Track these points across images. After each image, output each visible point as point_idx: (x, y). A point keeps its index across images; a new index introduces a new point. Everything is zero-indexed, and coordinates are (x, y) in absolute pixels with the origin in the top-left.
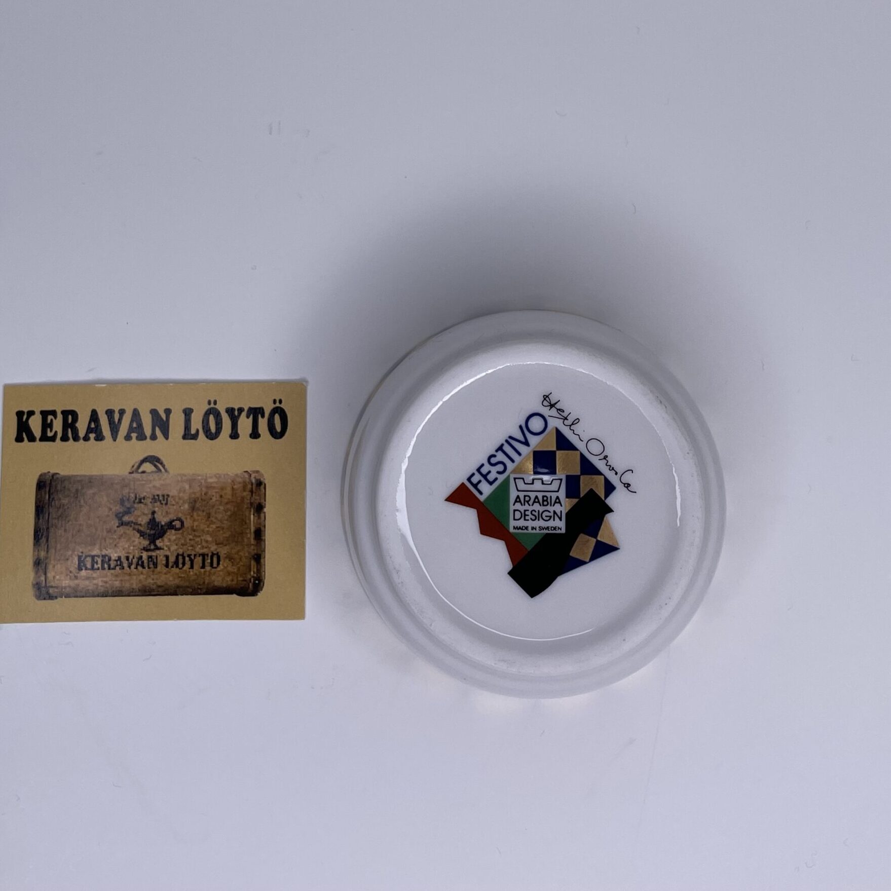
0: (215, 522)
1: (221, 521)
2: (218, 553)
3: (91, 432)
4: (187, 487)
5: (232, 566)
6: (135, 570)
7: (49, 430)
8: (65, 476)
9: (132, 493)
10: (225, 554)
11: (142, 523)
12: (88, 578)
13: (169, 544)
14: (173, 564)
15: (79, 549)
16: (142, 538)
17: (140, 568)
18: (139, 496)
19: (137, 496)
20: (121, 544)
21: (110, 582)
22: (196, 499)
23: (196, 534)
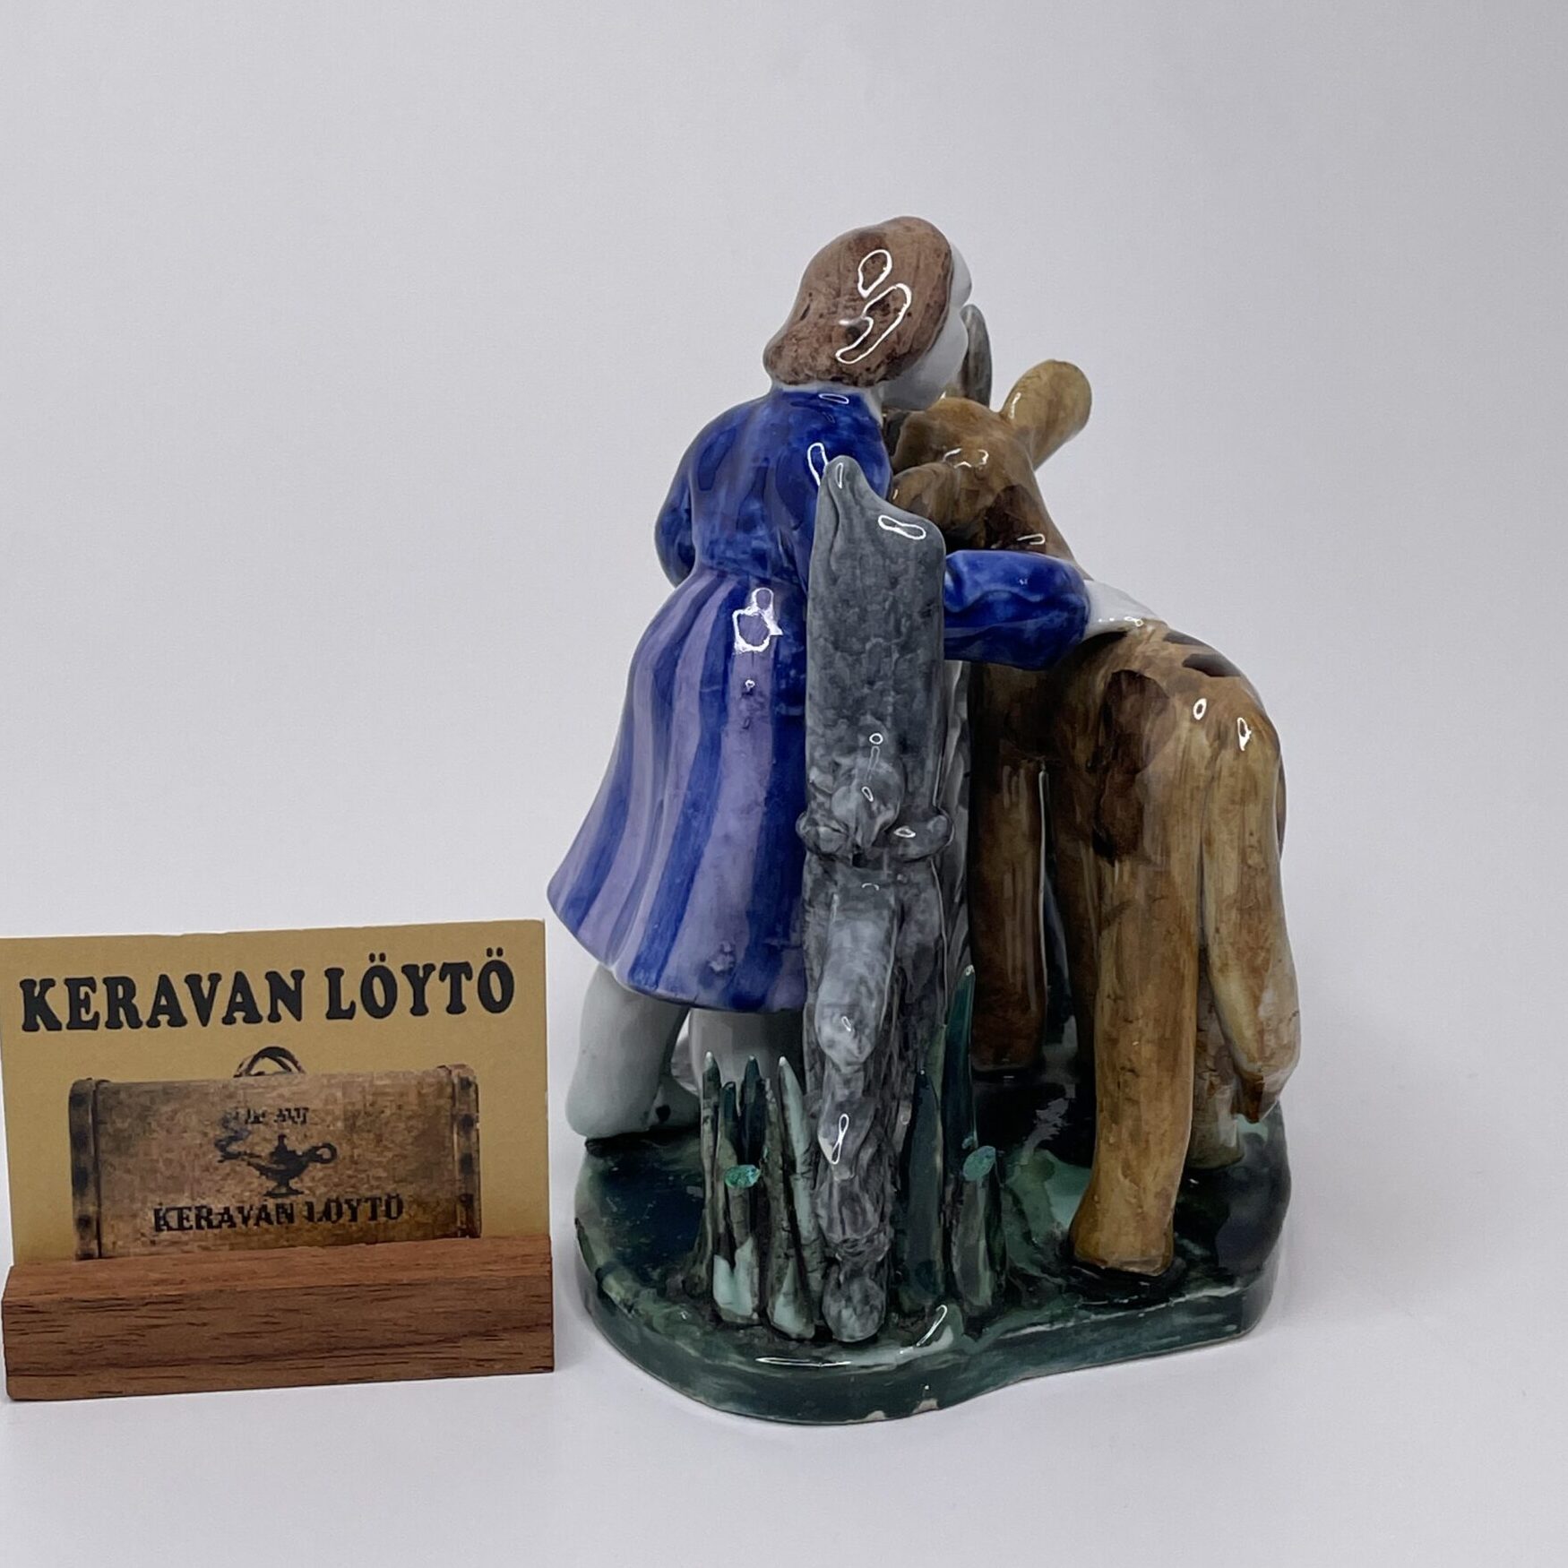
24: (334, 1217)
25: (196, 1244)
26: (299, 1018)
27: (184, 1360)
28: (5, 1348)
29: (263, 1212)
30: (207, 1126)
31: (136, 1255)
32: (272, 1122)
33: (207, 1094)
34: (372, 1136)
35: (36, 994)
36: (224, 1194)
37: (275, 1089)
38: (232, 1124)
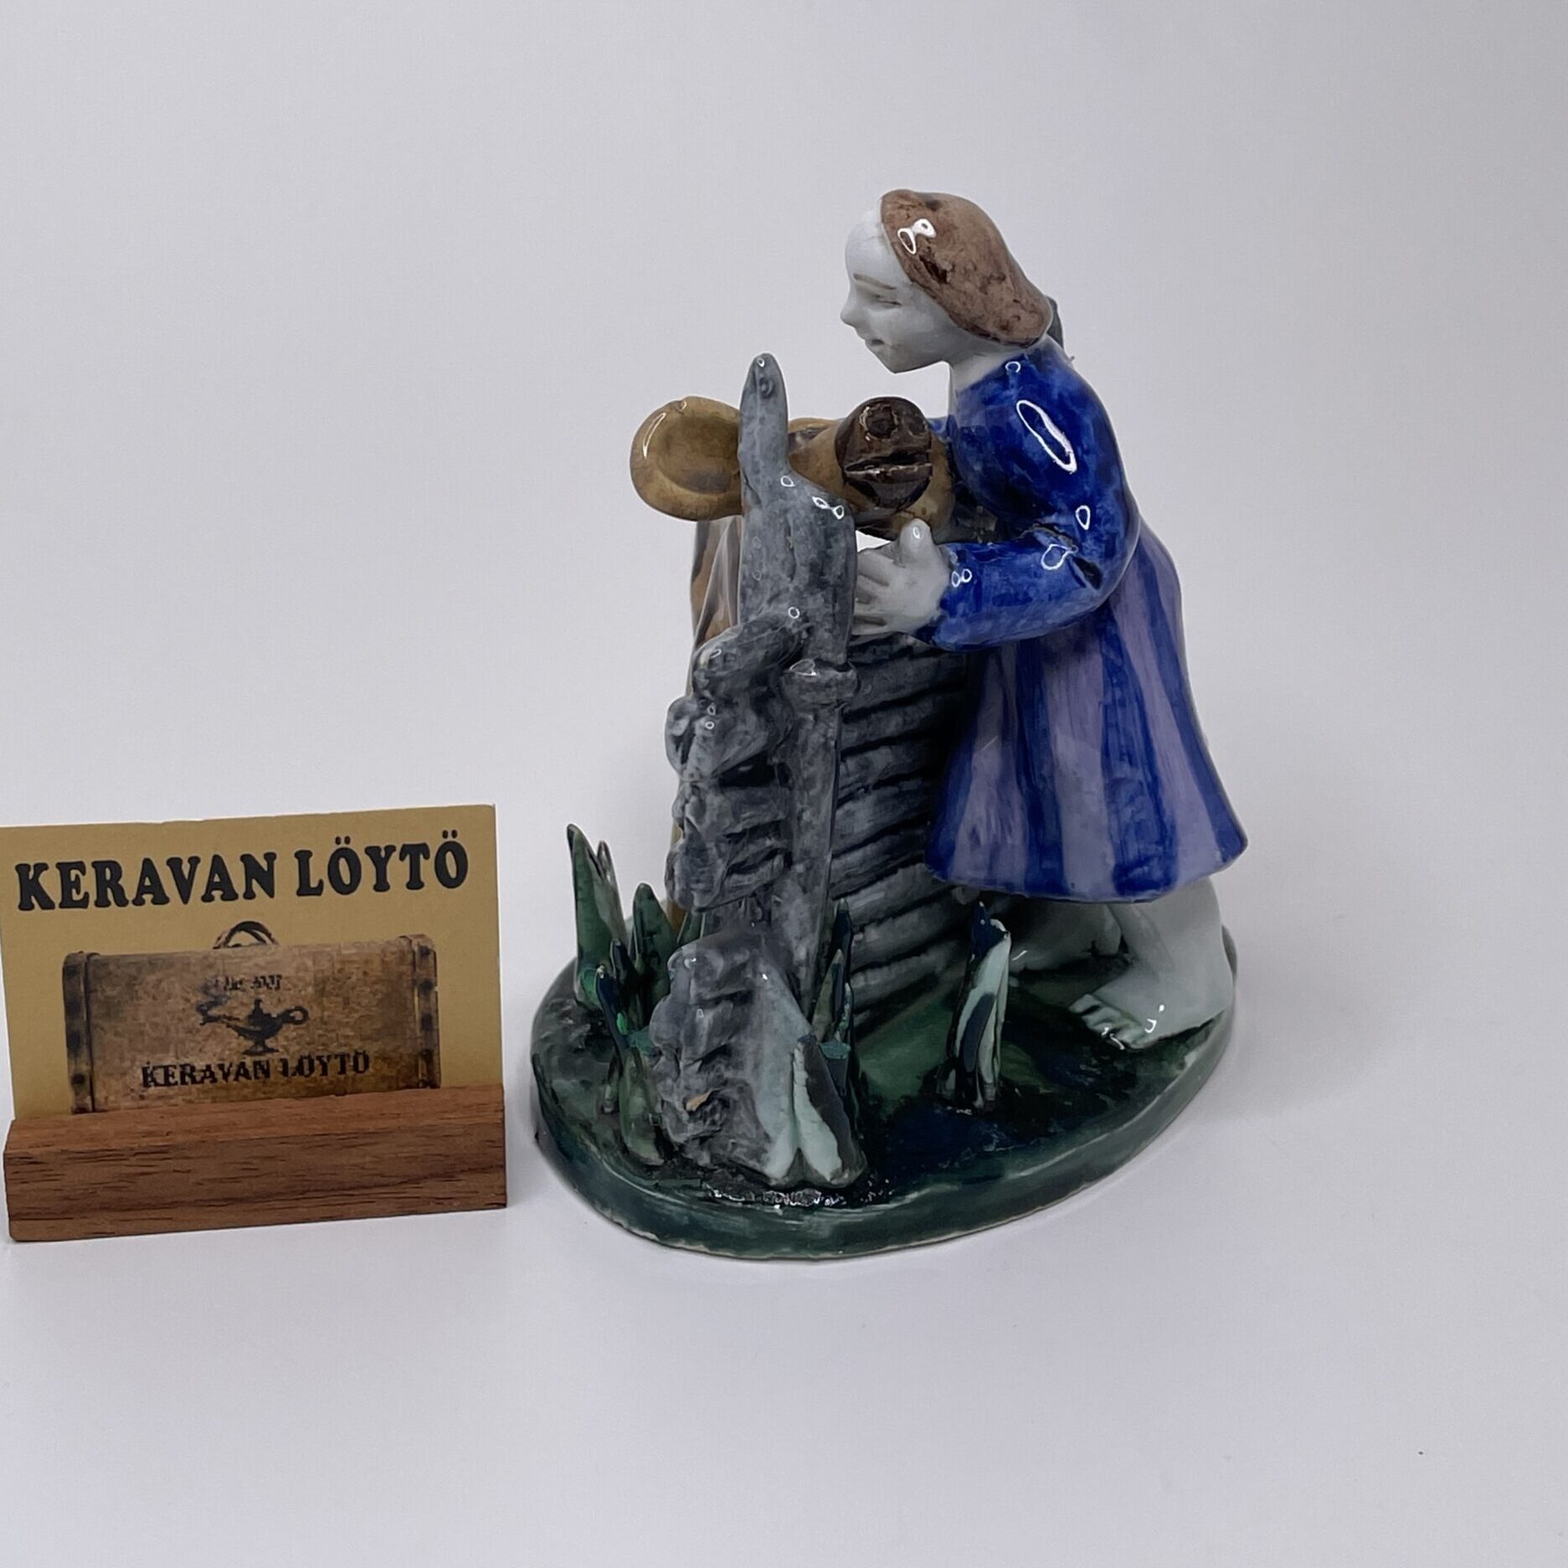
24: (307, 1072)
25: (180, 1098)
26: (271, 895)
27: (170, 1204)
28: (7, 1196)
29: (242, 1071)
30: (189, 993)
31: (126, 1108)
32: (249, 988)
33: (188, 964)
34: (340, 999)
35: (31, 877)
36: (205, 1053)
37: (250, 959)
38: (213, 991)
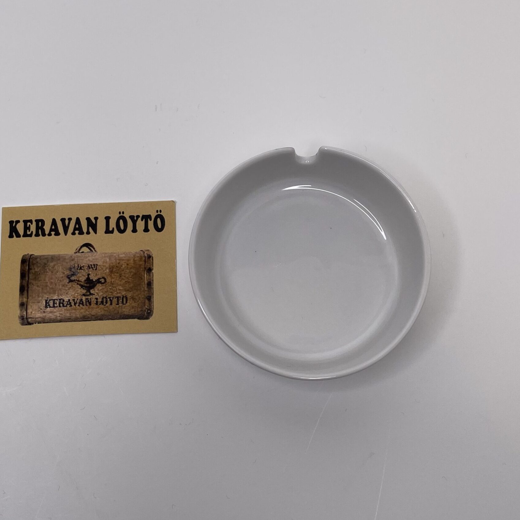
0: (124, 279)
1: (127, 278)
2: (126, 296)
3: (53, 231)
4: (108, 260)
5: (135, 302)
6: (78, 307)
7: (28, 230)
8: (37, 256)
9: (76, 264)
10: (130, 296)
11: (82, 281)
12: (51, 312)
13: (98, 292)
14: (100, 302)
15: (46, 296)
16: (82, 289)
17: (81, 305)
18: (80, 266)
19: (79, 266)
20: (70, 293)
21: (64, 314)
22: (113, 266)
23: (114, 286)
